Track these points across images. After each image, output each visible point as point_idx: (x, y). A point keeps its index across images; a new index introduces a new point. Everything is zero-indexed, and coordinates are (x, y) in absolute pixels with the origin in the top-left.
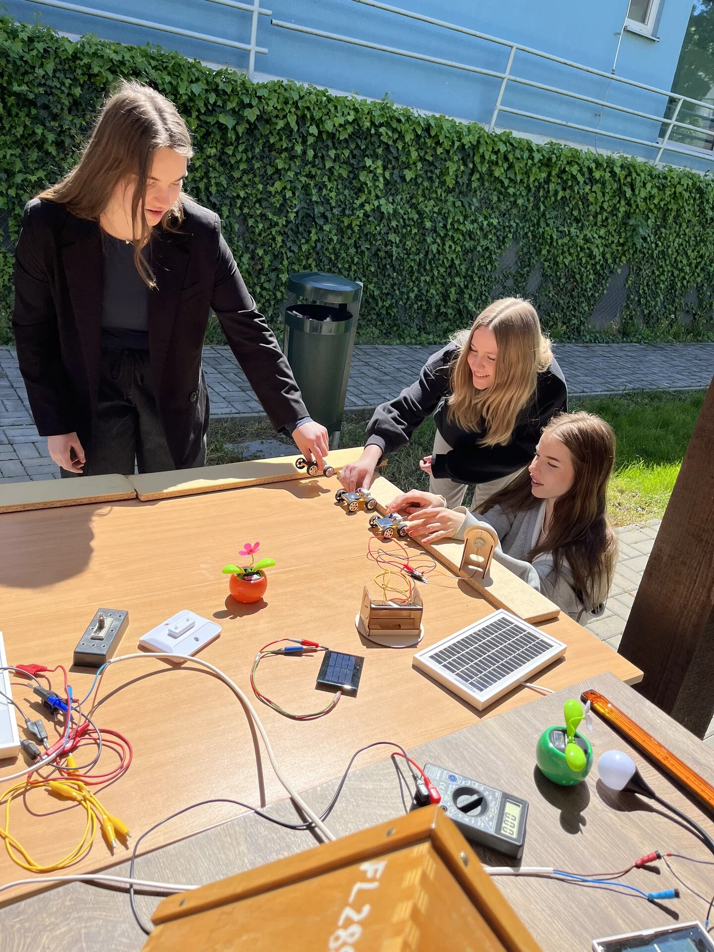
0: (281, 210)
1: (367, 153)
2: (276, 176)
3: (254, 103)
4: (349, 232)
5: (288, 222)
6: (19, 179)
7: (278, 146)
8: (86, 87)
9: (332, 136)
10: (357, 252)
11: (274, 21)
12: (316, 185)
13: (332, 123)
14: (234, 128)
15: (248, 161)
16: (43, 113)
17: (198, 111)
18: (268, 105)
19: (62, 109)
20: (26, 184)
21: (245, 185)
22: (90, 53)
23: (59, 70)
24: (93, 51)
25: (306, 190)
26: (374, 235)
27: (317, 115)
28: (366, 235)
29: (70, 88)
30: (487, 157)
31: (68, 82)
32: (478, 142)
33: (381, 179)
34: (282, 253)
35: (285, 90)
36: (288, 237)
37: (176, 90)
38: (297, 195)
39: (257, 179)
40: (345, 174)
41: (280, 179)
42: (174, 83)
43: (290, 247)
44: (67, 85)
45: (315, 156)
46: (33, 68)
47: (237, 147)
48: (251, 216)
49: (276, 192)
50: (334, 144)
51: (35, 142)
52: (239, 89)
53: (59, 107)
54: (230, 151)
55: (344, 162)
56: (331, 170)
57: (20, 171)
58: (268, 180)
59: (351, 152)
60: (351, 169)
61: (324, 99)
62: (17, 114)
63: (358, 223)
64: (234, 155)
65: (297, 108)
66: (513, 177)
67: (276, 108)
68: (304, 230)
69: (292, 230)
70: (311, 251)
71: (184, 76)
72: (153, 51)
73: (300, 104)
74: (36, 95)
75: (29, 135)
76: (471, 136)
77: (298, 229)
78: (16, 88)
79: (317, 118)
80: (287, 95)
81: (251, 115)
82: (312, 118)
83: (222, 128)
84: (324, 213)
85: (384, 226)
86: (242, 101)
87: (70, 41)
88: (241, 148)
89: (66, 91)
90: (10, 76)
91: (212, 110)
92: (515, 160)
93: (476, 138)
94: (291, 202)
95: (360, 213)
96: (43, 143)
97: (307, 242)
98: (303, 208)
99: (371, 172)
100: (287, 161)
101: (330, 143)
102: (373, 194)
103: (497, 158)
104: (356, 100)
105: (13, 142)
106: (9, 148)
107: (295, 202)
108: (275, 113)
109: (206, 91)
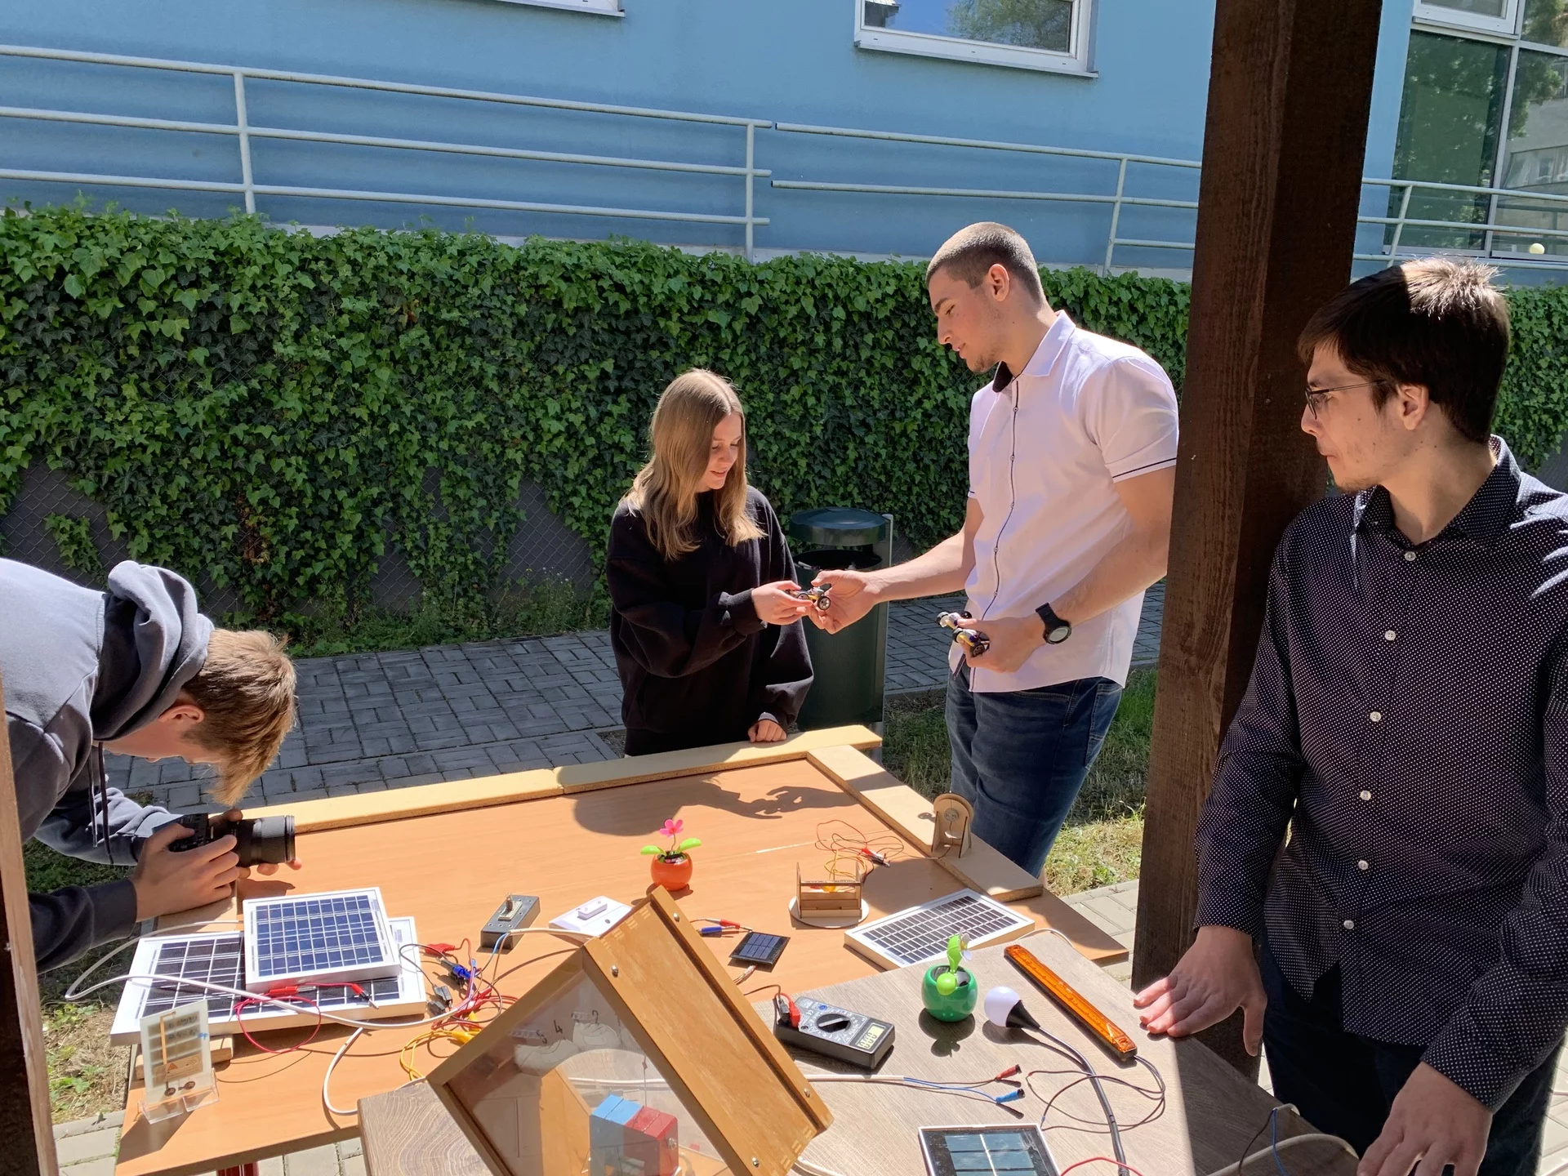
0: (803, 424)
1: (921, 330)
2: (791, 380)
3: (754, 291)
4: (904, 441)
5: (813, 438)
6: (451, 427)
7: (791, 340)
8: (534, 302)
9: (866, 316)
10: (918, 468)
11: (776, 183)
12: (849, 384)
13: (865, 300)
14: (730, 326)
15: (752, 364)
16: (482, 342)
17: (680, 311)
18: (773, 289)
19: (504, 333)
20: (461, 432)
21: (751, 397)
22: (537, 259)
23: (499, 286)
24: (540, 256)
25: (835, 393)
26: (941, 442)
27: (843, 292)
28: (930, 441)
29: (513, 306)
30: (1103, 312)
31: (510, 299)
32: (1086, 293)
33: (944, 363)
34: (808, 481)
35: (796, 266)
36: (815, 458)
37: (650, 290)
38: (823, 400)
39: (765, 387)
40: (890, 364)
41: (797, 383)
42: (647, 281)
43: (820, 472)
44: (510, 303)
45: (845, 346)
46: (466, 287)
47: (735, 349)
48: (761, 437)
49: (793, 401)
50: (870, 326)
51: (471, 379)
52: (732, 275)
53: (500, 330)
54: (725, 355)
55: (888, 348)
56: (869, 361)
57: (453, 418)
58: (780, 386)
59: (897, 332)
60: (898, 355)
61: (851, 270)
62: (448, 348)
63: (916, 428)
64: (731, 360)
65: (814, 287)
66: (1149, 333)
67: (785, 292)
68: (838, 447)
69: (820, 447)
70: (850, 474)
71: (659, 271)
72: (617, 244)
73: (817, 282)
74: (470, 320)
75: (464, 370)
76: (1073, 286)
77: (828, 445)
78: (445, 315)
79: (842, 296)
80: (797, 273)
81: (751, 305)
82: (836, 298)
83: (714, 328)
84: (864, 420)
85: (956, 427)
86: (738, 291)
87: (511, 249)
88: (741, 350)
89: (508, 311)
90: (437, 301)
91: (698, 308)
92: (1148, 310)
93: (1082, 289)
94: (816, 411)
95: (918, 414)
96: (482, 378)
97: (844, 461)
98: (835, 417)
99: (928, 355)
100: (807, 359)
101: (864, 326)
102: (934, 384)
103: (1119, 310)
104: (897, 264)
105: (444, 382)
106: (439, 390)
107: (821, 410)
108: (784, 298)
109: (689, 284)
